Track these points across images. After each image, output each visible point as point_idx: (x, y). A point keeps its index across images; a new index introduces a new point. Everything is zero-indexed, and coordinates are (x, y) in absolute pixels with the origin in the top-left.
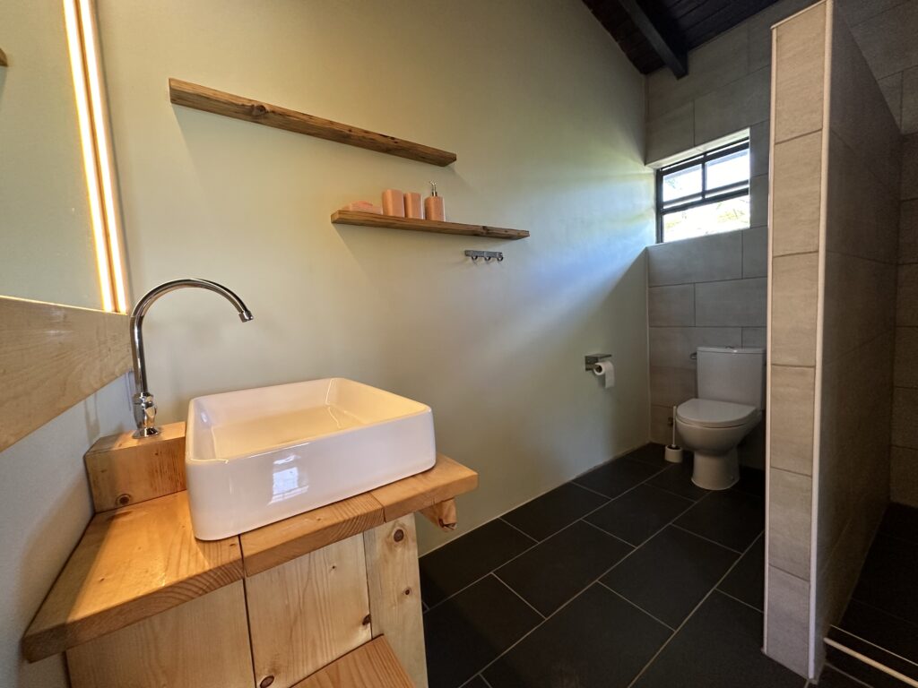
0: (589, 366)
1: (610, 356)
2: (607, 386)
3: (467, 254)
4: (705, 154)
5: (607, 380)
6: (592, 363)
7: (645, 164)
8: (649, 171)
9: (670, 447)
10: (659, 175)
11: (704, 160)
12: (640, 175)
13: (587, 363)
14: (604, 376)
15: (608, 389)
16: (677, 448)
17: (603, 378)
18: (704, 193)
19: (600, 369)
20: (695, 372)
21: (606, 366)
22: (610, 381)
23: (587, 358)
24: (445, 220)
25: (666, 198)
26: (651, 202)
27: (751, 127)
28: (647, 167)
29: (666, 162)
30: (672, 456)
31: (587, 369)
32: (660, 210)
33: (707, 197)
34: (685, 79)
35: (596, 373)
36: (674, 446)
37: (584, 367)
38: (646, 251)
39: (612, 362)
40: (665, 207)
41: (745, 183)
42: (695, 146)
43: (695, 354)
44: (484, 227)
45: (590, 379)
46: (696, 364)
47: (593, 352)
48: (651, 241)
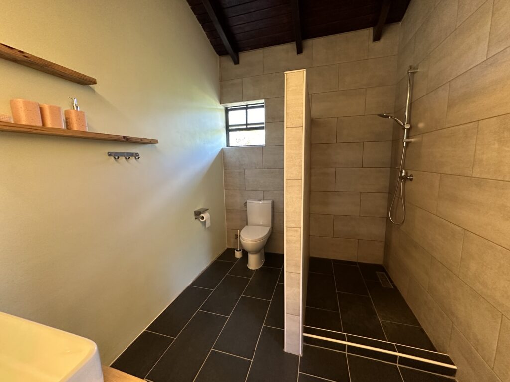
0: (197, 217)
1: (208, 210)
2: (207, 226)
3: (110, 154)
4: (247, 105)
5: (207, 223)
6: (198, 214)
7: (220, 104)
8: (222, 107)
9: (237, 251)
10: (227, 111)
11: (247, 108)
12: (218, 109)
13: (195, 215)
14: (205, 221)
15: (208, 228)
16: (240, 250)
17: (204, 223)
18: (247, 125)
19: (203, 218)
20: (246, 211)
21: (206, 216)
22: (208, 224)
23: (195, 212)
24: (87, 131)
25: (230, 124)
26: (224, 124)
27: (265, 99)
28: (221, 105)
29: (230, 105)
30: (238, 255)
31: (196, 219)
32: (228, 129)
33: (247, 127)
34: (237, 65)
35: (201, 220)
36: (238, 249)
37: (194, 218)
38: (222, 150)
39: (209, 213)
40: (230, 128)
41: (263, 124)
42: (243, 101)
43: (246, 203)
44: (124, 137)
45: (197, 224)
46: (246, 207)
47: (198, 209)
48: (224, 145)
